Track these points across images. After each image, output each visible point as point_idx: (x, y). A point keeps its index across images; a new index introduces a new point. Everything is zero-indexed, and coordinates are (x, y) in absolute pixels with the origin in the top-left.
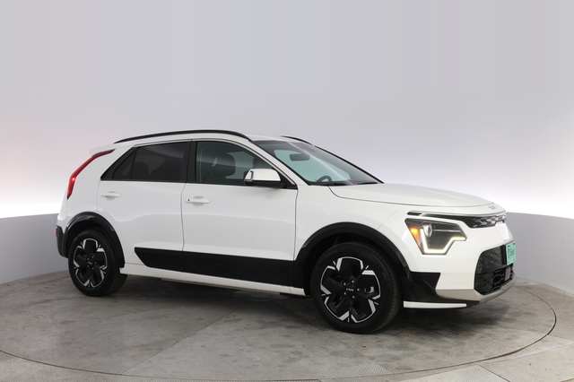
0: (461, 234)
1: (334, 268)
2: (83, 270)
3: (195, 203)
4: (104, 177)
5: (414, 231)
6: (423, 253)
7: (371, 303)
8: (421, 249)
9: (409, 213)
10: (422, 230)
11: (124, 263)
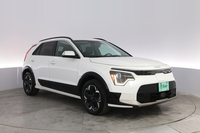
0: (133, 78)
1: (87, 89)
2: (27, 86)
3: (52, 63)
4: (33, 54)
5: (112, 76)
6: (115, 85)
7: (98, 103)
8: (114, 83)
9: (112, 69)
10: (115, 76)
11: (35, 84)
